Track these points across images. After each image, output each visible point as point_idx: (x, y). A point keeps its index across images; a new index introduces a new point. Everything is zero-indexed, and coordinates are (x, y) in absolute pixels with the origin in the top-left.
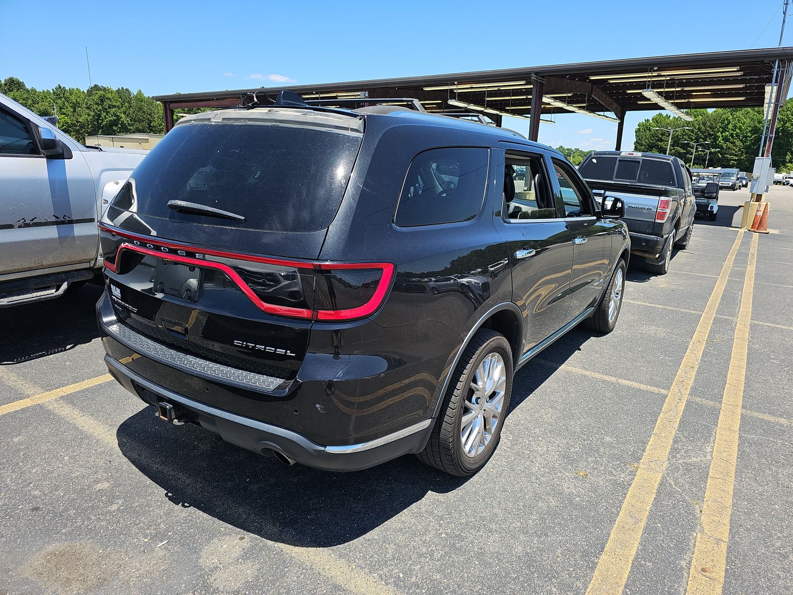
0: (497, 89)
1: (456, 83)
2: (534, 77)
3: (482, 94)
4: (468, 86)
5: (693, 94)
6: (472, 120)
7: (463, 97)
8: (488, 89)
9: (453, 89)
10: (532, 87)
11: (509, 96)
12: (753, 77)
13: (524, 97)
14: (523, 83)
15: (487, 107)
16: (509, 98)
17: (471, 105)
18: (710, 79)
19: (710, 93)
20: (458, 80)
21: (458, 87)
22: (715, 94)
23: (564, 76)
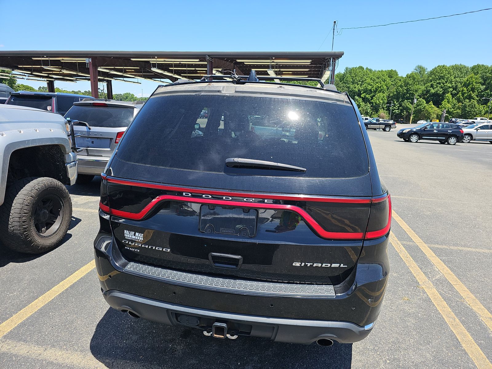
0: (178, 63)
1: (156, 57)
2: (208, 58)
3: (171, 65)
4: (163, 60)
5: (283, 73)
6: (161, 81)
7: (160, 66)
8: (174, 63)
9: (150, 61)
10: (207, 63)
11: (186, 67)
12: (313, 65)
13: (194, 69)
14: (198, 61)
15: (175, 73)
16: (186, 69)
17: (166, 72)
18: (293, 65)
19: (291, 73)
20: (158, 55)
21: (157, 60)
22: (294, 73)
23: (223, 59)
